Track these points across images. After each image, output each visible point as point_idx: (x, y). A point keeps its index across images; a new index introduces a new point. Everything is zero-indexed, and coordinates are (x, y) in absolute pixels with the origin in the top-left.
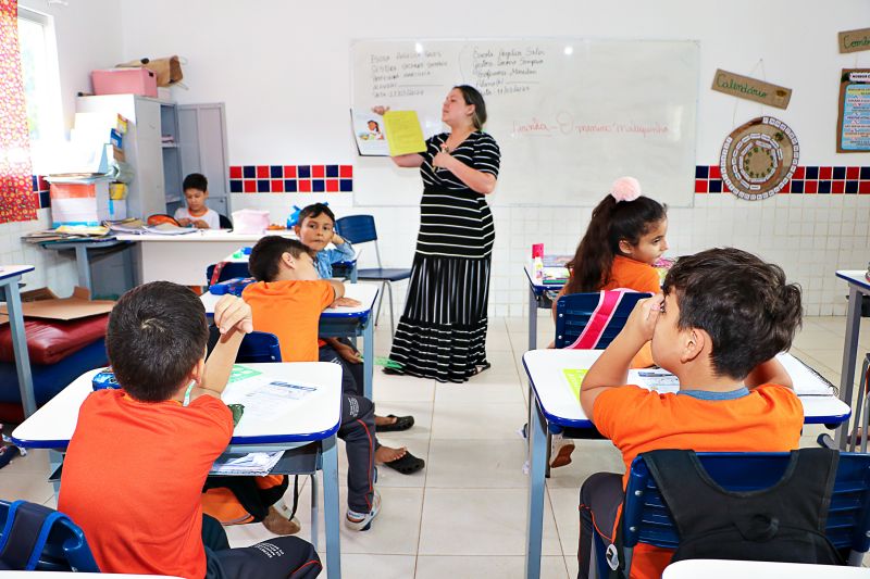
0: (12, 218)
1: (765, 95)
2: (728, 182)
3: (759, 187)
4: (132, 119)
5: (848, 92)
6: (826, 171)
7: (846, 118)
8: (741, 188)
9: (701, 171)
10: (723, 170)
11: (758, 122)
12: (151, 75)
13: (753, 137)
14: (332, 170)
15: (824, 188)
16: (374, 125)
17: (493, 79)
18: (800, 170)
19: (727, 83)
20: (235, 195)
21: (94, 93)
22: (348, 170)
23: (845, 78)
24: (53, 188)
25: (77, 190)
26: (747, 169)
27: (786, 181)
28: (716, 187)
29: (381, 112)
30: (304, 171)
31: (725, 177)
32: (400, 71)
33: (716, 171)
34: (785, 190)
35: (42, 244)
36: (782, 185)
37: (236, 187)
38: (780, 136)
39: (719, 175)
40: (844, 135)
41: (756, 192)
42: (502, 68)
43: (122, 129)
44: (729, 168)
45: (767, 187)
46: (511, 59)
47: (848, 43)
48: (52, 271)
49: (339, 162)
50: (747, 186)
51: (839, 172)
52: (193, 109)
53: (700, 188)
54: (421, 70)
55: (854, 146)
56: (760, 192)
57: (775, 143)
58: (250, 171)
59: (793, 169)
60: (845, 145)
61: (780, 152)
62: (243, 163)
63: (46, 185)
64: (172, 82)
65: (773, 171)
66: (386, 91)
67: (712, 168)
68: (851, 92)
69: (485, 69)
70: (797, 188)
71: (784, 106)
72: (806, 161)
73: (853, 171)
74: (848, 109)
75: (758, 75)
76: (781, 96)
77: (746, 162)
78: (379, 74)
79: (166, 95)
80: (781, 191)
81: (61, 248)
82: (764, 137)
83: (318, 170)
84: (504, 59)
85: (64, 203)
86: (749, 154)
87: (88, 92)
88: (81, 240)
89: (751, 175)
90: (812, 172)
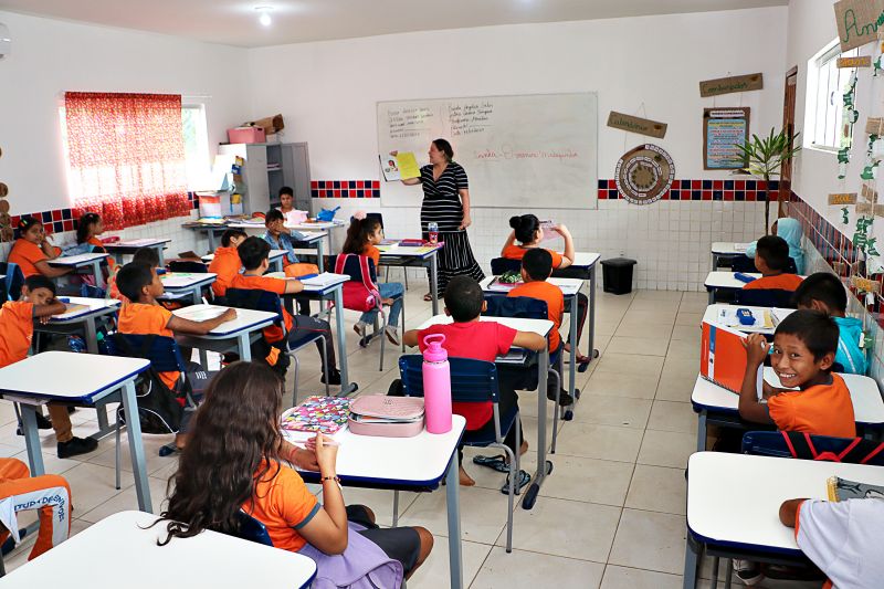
0: (177, 215)
1: (646, 129)
2: (622, 192)
3: (645, 195)
4: (245, 157)
5: (710, 126)
6: (697, 183)
7: (709, 144)
8: (631, 196)
9: (602, 184)
10: (618, 183)
11: (641, 148)
12: (260, 129)
13: (638, 159)
14: (368, 184)
15: (696, 196)
16: (392, 163)
17: (462, 124)
18: (676, 183)
19: (618, 121)
20: (314, 199)
21: (229, 143)
22: (377, 184)
23: (707, 115)
24: (201, 199)
25: (211, 199)
26: (634, 182)
27: (665, 190)
28: (613, 195)
29: (394, 154)
30: (352, 184)
31: (619, 188)
32: (406, 121)
33: (613, 183)
34: (665, 197)
35: (194, 227)
36: (662, 194)
37: (315, 194)
38: (659, 158)
39: (615, 187)
40: (709, 157)
41: (643, 199)
42: (467, 117)
43: (240, 163)
44: (622, 182)
45: (651, 195)
46: (472, 110)
47: (706, 89)
48: (200, 243)
49: (372, 179)
50: (636, 194)
51: (707, 184)
52: (290, 146)
53: (602, 195)
54: (417, 120)
55: (717, 165)
56: (645, 199)
57: (654, 163)
58: (322, 184)
59: (670, 182)
60: (709, 164)
61: (660, 169)
62: (318, 179)
63: (196, 197)
64: (277, 130)
65: (655, 183)
66: (397, 133)
67: (611, 181)
68: (712, 125)
69: (455, 119)
70: (675, 196)
71: (662, 136)
72: (680, 176)
73: (718, 184)
74: (710, 138)
75: (641, 115)
76: (659, 129)
77: (633, 177)
78: (393, 123)
79: (272, 139)
80: (662, 198)
81: (201, 230)
82: (647, 159)
83: (360, 183)
84: (467, 111)
85: (206, 206)
86: (635, 171)
87: (226, 141)
88: (210, 226)
89: (638, 186)
90: (686, 184)
